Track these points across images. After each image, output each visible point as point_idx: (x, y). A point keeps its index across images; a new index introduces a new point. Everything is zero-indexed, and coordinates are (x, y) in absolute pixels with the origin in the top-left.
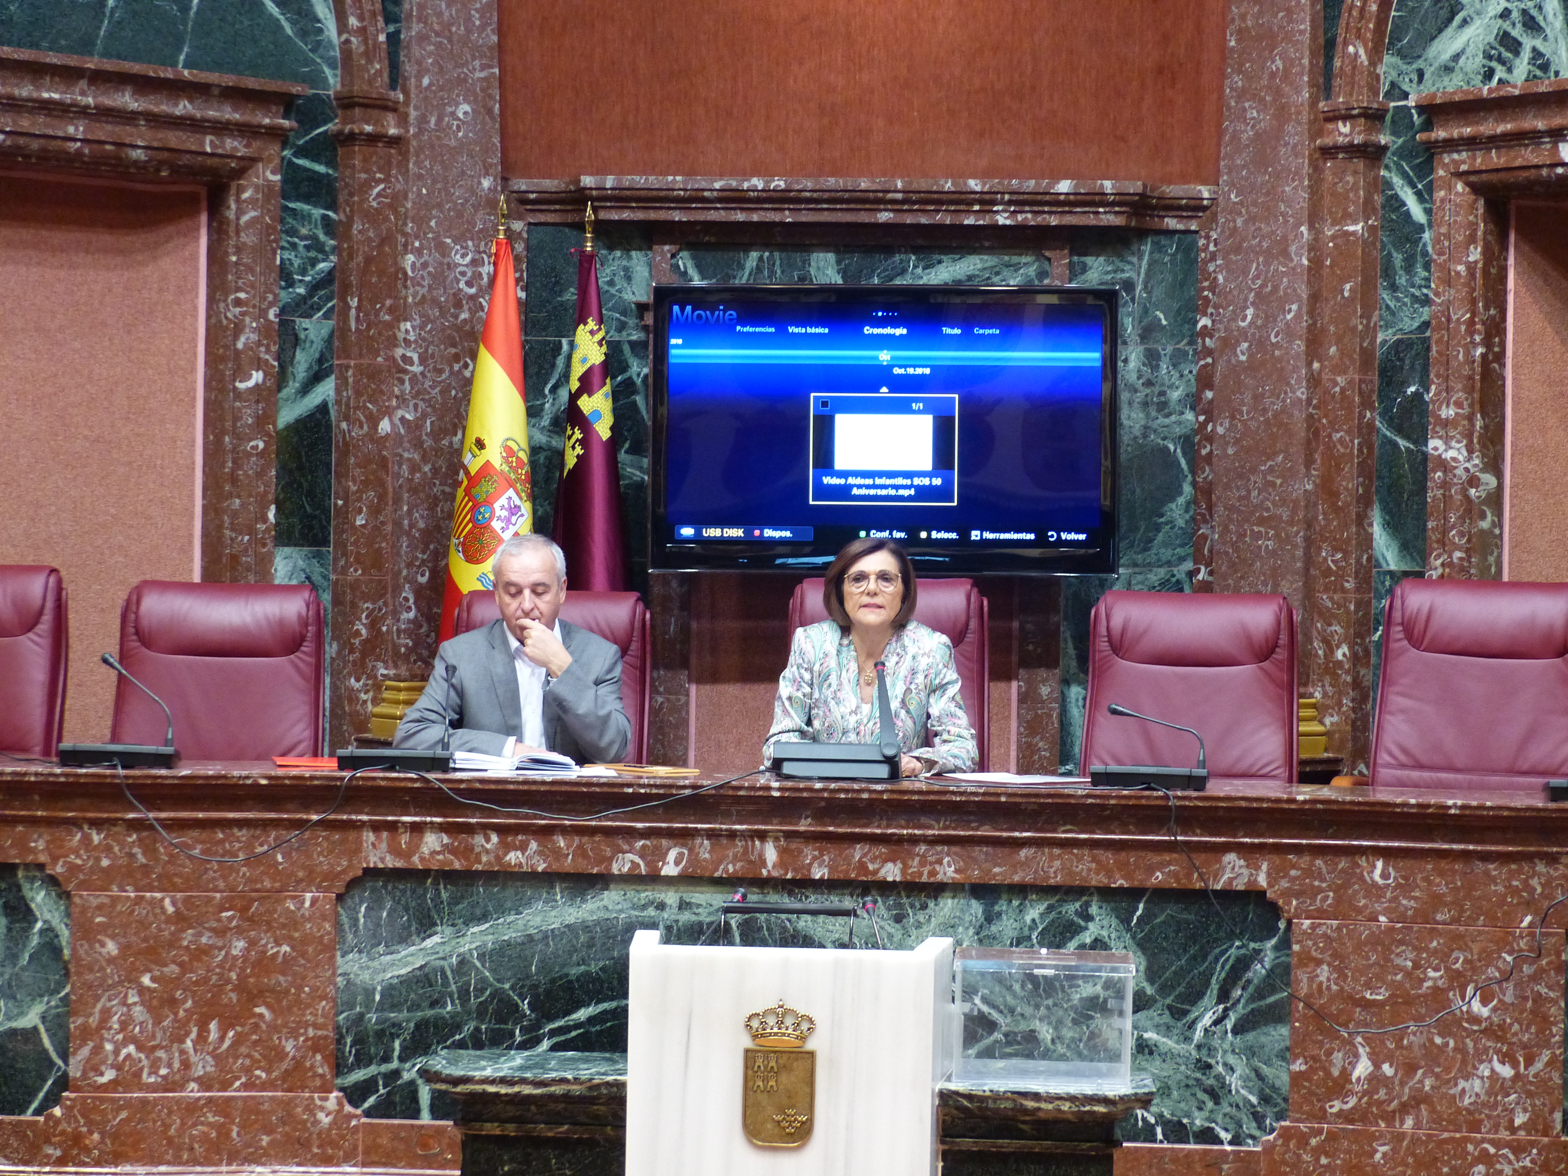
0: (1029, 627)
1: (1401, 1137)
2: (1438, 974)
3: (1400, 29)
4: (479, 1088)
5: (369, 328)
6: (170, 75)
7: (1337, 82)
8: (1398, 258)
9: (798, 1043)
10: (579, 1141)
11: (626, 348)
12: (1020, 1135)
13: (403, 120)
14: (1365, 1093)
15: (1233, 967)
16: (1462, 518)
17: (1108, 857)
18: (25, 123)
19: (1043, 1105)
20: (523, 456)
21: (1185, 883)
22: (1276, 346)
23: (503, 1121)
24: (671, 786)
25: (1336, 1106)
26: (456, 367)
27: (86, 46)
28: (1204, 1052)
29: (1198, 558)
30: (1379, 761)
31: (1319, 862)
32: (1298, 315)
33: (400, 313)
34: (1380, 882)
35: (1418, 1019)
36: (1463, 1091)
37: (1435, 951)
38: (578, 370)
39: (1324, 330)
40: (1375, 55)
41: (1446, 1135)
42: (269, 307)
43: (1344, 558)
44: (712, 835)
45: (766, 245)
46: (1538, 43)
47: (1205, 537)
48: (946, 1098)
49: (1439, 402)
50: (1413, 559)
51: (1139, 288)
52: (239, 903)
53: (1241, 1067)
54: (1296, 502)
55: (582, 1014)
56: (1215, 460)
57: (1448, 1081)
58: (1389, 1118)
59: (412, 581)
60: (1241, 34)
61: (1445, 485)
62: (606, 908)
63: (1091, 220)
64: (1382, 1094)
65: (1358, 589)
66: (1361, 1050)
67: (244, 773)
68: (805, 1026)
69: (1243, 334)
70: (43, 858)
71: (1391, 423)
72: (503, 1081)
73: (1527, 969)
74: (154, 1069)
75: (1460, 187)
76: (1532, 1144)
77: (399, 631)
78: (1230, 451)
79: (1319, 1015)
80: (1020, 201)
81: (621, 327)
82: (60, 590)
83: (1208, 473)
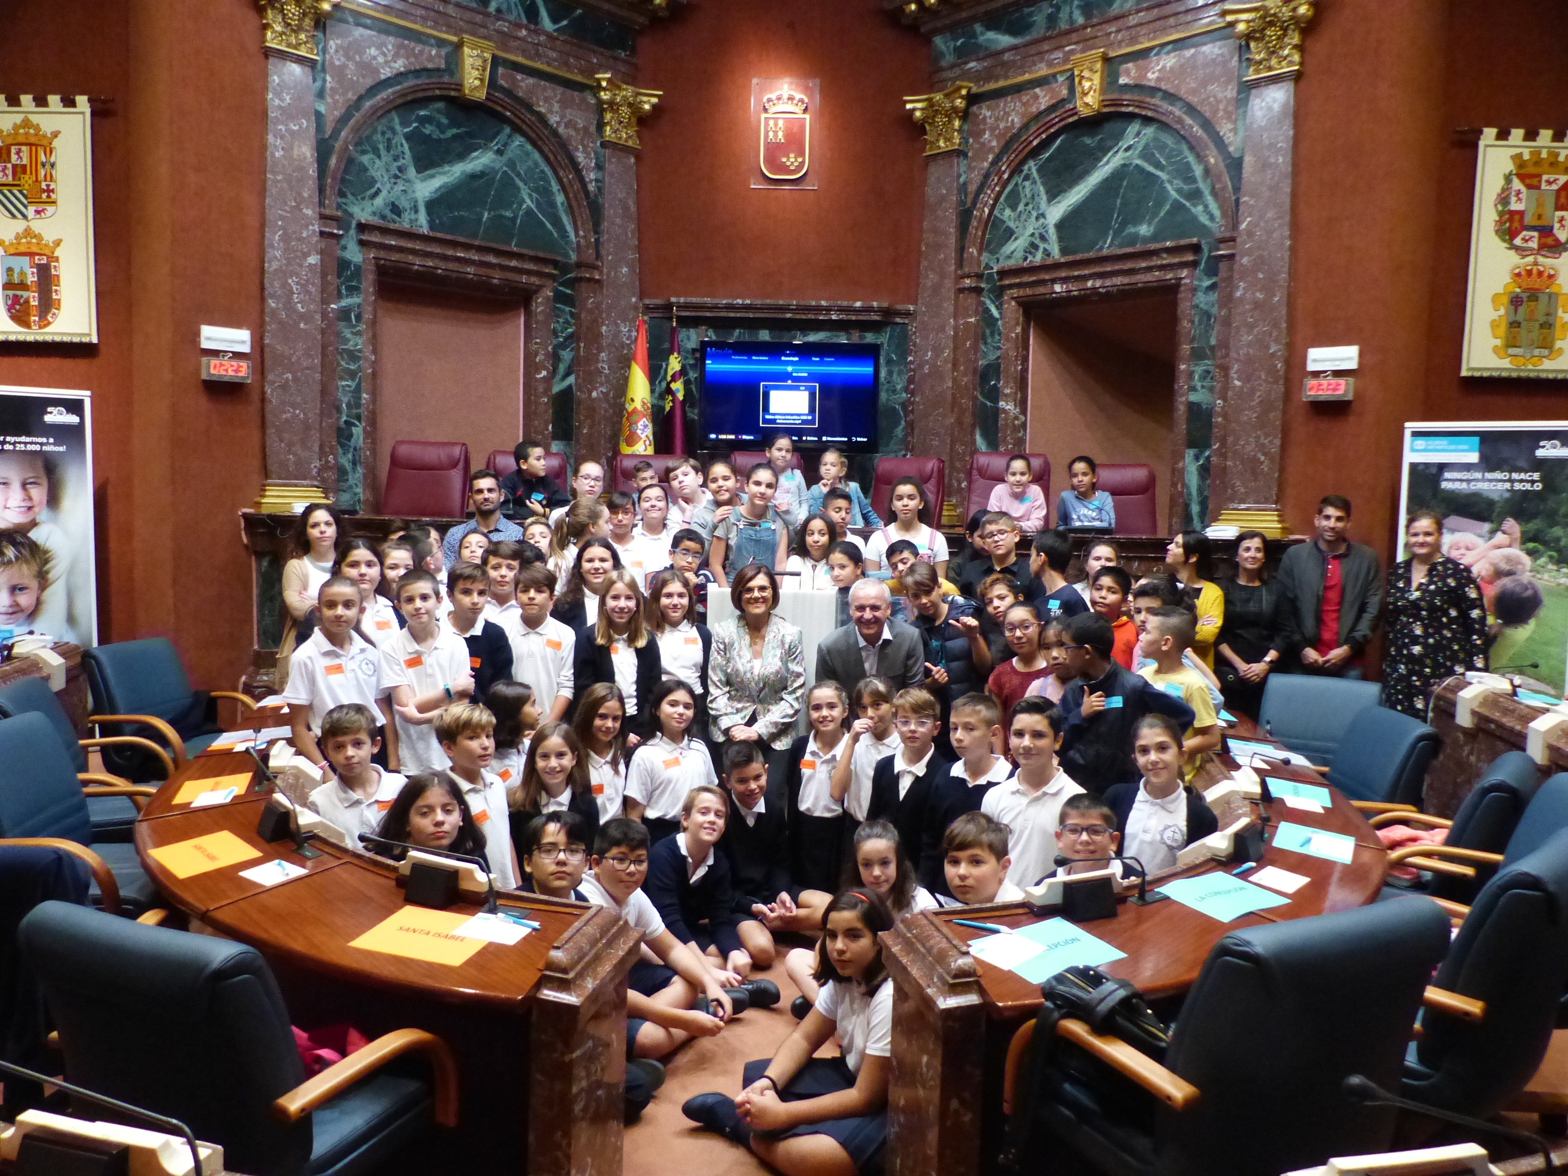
3: (990, 242)
5: (588, 355)
6: (508, 249)
7: (965, 263)
8: (988, 332)
11: (689, 366)
13: (601, 273)
16: (1012, 432)
22: (940, 366)
26: (623, 371)
27: (475, 235)
29: (907, 450)
32: (949, 354)
33: (600, 349)
38: (670, 373)
39: (958, 360)
40: (980, 253)
42: (549, 345)
43: (965, 448)
45: (742, 326)
46: (1046, 246)
47: (910, 441)
49: (1004, 387)
50: (992, 447)
51: (886, 345)
54: (947, 427)
56: (915, 411)
60: (927, 246)
61: (1006, 419)
63: (868, 318)
69: (927, 362)
71: (984, 397)
75: (1013, 303)
78: (921, 408)
80: (841, 310)
81: (686, 358)
82: (467, 452)
83: (911, 417)
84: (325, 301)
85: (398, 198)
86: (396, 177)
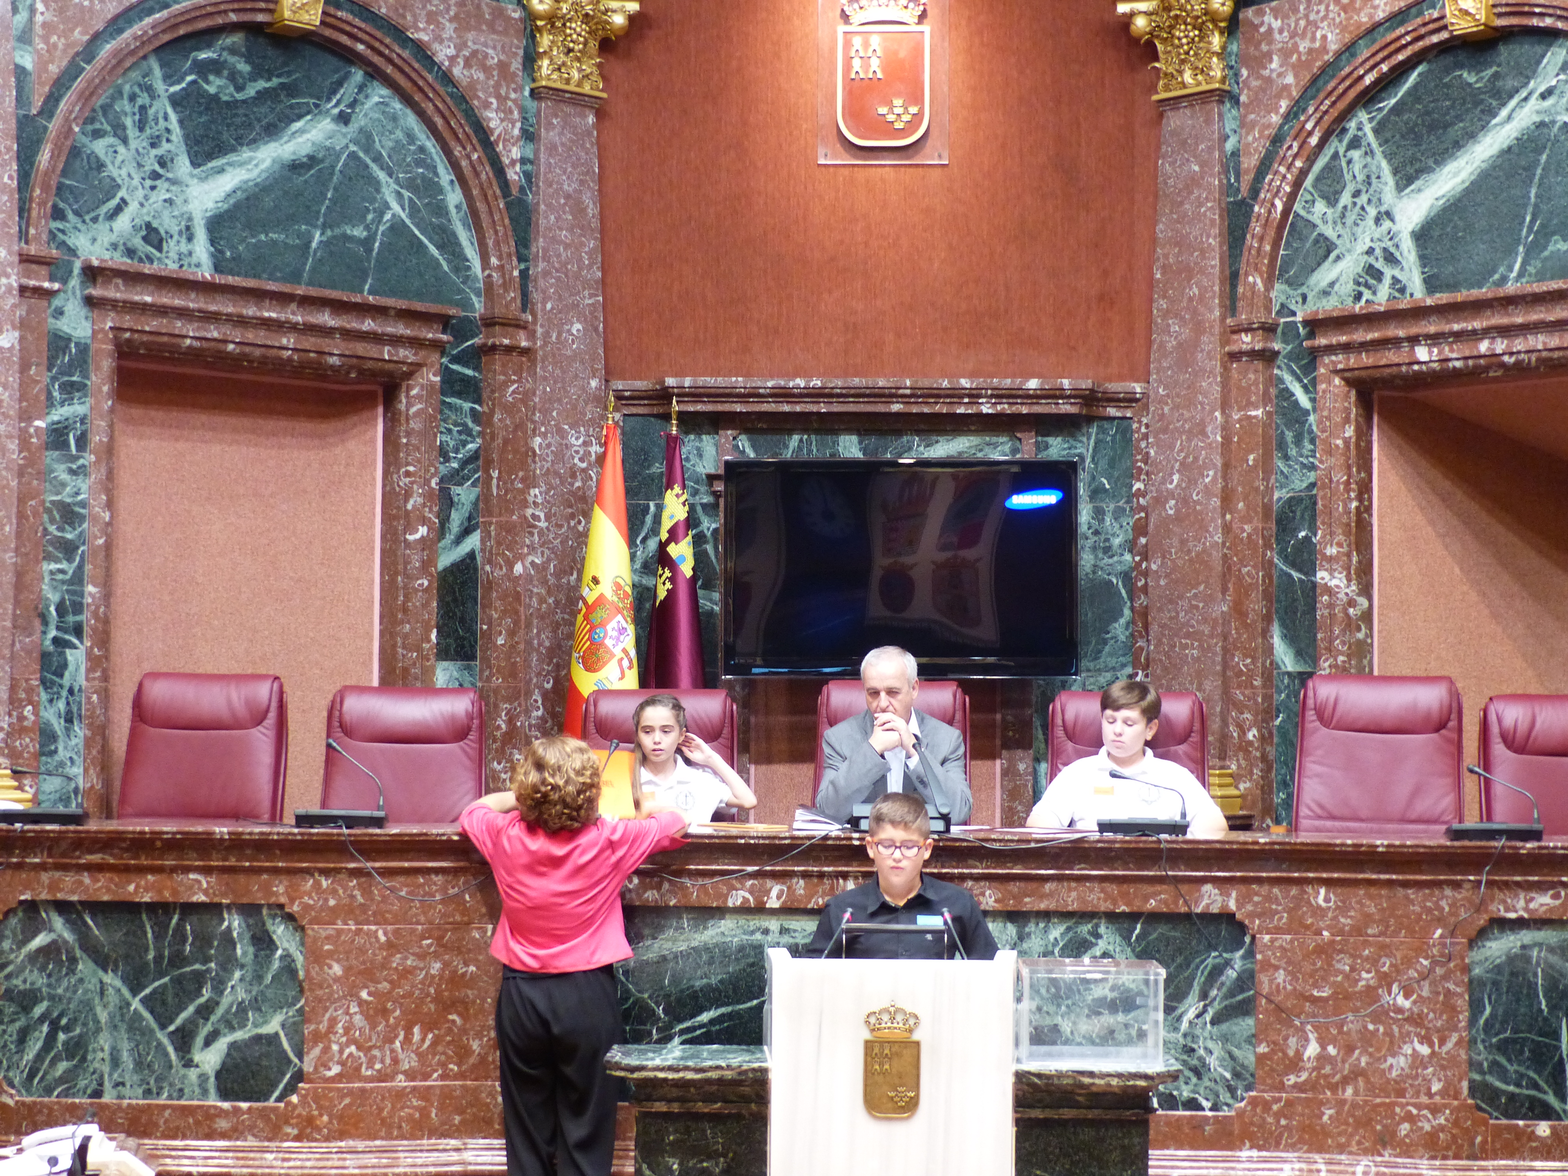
0: (1010, 718)
1: (1343, 1102)
2: (1369, 976)
3: (1287, 263)
4: (651, 1074)
5: (506, 494)
6: (358, 299)
7: (1240, 304)
8: (1289, 436)
9: (906, 1035)
10: (729, 1116)
11: (699, 509)
12: (1077, 1106)
13: (532, 335)
14: (1314, 1069)
15: (1210, 973)
16: (1343, 631)
17: (1113, 889)
18: (250, 336)
19: (1097, 1081)
20: (628, 590)
21: (1173, 908)
22: (1197, 502)
23: (669, 1101)
24: (774, 838)
25: (1292, 1080)
26: (572, 523)
27: (295, 277)
28: (1189, 1039)
29: (1136, 664)
30: (1301, 814)
31: (1276, 890)
32: (1214, 479)
33: (530, 482)
34: (1323, 904)
35: (1355, 1010)
36: (1391, 1066)
37: (1367, 959)
38: (667, 524)
39: (1233, 490)
40: (1269, 284)
41: (1378, 1100)
42: (432, 477)
43: (1253, 663)
44: (805, 875)
45: (805, 430)
46: (1397, 273)
47: (1141, 649)
48: (1020, 1077)
49: (1324, 543)
50: (1306, 662)
51: (1088, 460)
52: (436, 934)
53: (1217, 1049)
54: (1215, 620)
55: (705, 1017)
56: (1150, 590)
57: (1379, 1059)
58: (1334, 1088)
59: (540, 687)
60: (1165, 269)
61: (1331, 606)
62: (723, 933)
63: (1053, 409)
64: (1327, 1070)
65: (1264, 686)
66: (1311, 1036)
67: (441, 831)
68: (912, 1022)
69: (1171, 494)
70: (283, 900)
71: (1286, 559)
72: (670, 1068)
73: (1439, 971)
74: (370, 1065)
75: (1337, 381)
76: (1446, 1106)
77: (530, 726)
78: (1162, 583)
79: (1279, 1009)
80: (999, 395)
81: (695, 493)
82: (281, 692)
83: (1143, 600)
84: (26, 416)
85: (157, 215)
86: (155, 176)
